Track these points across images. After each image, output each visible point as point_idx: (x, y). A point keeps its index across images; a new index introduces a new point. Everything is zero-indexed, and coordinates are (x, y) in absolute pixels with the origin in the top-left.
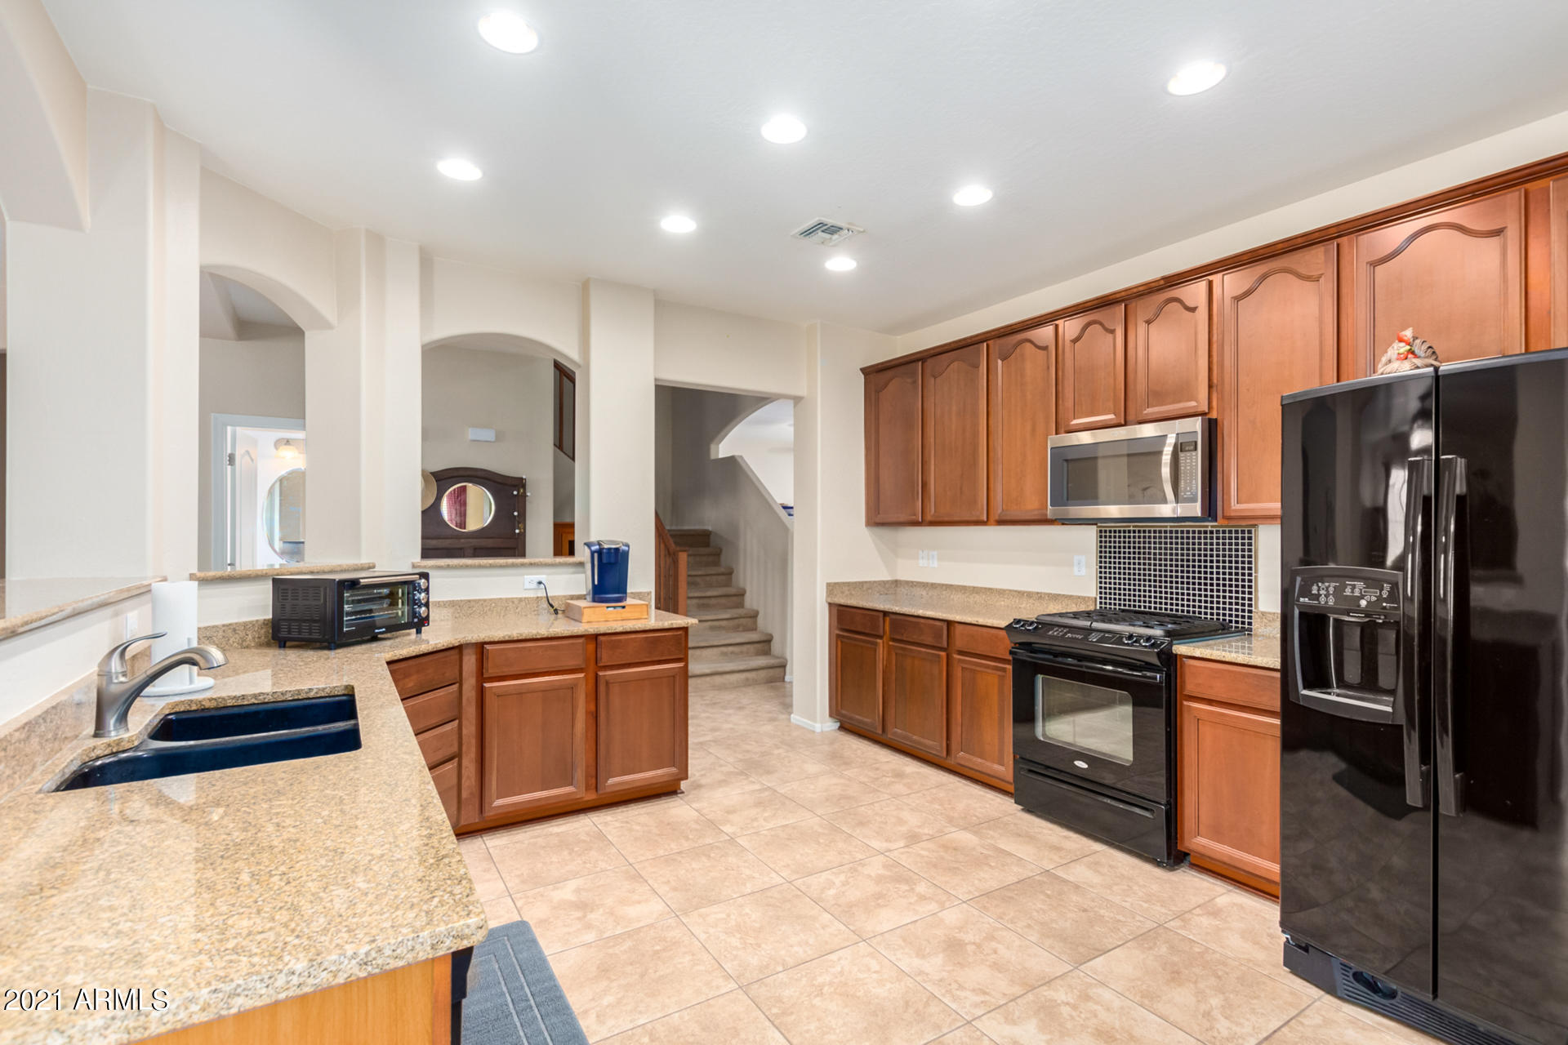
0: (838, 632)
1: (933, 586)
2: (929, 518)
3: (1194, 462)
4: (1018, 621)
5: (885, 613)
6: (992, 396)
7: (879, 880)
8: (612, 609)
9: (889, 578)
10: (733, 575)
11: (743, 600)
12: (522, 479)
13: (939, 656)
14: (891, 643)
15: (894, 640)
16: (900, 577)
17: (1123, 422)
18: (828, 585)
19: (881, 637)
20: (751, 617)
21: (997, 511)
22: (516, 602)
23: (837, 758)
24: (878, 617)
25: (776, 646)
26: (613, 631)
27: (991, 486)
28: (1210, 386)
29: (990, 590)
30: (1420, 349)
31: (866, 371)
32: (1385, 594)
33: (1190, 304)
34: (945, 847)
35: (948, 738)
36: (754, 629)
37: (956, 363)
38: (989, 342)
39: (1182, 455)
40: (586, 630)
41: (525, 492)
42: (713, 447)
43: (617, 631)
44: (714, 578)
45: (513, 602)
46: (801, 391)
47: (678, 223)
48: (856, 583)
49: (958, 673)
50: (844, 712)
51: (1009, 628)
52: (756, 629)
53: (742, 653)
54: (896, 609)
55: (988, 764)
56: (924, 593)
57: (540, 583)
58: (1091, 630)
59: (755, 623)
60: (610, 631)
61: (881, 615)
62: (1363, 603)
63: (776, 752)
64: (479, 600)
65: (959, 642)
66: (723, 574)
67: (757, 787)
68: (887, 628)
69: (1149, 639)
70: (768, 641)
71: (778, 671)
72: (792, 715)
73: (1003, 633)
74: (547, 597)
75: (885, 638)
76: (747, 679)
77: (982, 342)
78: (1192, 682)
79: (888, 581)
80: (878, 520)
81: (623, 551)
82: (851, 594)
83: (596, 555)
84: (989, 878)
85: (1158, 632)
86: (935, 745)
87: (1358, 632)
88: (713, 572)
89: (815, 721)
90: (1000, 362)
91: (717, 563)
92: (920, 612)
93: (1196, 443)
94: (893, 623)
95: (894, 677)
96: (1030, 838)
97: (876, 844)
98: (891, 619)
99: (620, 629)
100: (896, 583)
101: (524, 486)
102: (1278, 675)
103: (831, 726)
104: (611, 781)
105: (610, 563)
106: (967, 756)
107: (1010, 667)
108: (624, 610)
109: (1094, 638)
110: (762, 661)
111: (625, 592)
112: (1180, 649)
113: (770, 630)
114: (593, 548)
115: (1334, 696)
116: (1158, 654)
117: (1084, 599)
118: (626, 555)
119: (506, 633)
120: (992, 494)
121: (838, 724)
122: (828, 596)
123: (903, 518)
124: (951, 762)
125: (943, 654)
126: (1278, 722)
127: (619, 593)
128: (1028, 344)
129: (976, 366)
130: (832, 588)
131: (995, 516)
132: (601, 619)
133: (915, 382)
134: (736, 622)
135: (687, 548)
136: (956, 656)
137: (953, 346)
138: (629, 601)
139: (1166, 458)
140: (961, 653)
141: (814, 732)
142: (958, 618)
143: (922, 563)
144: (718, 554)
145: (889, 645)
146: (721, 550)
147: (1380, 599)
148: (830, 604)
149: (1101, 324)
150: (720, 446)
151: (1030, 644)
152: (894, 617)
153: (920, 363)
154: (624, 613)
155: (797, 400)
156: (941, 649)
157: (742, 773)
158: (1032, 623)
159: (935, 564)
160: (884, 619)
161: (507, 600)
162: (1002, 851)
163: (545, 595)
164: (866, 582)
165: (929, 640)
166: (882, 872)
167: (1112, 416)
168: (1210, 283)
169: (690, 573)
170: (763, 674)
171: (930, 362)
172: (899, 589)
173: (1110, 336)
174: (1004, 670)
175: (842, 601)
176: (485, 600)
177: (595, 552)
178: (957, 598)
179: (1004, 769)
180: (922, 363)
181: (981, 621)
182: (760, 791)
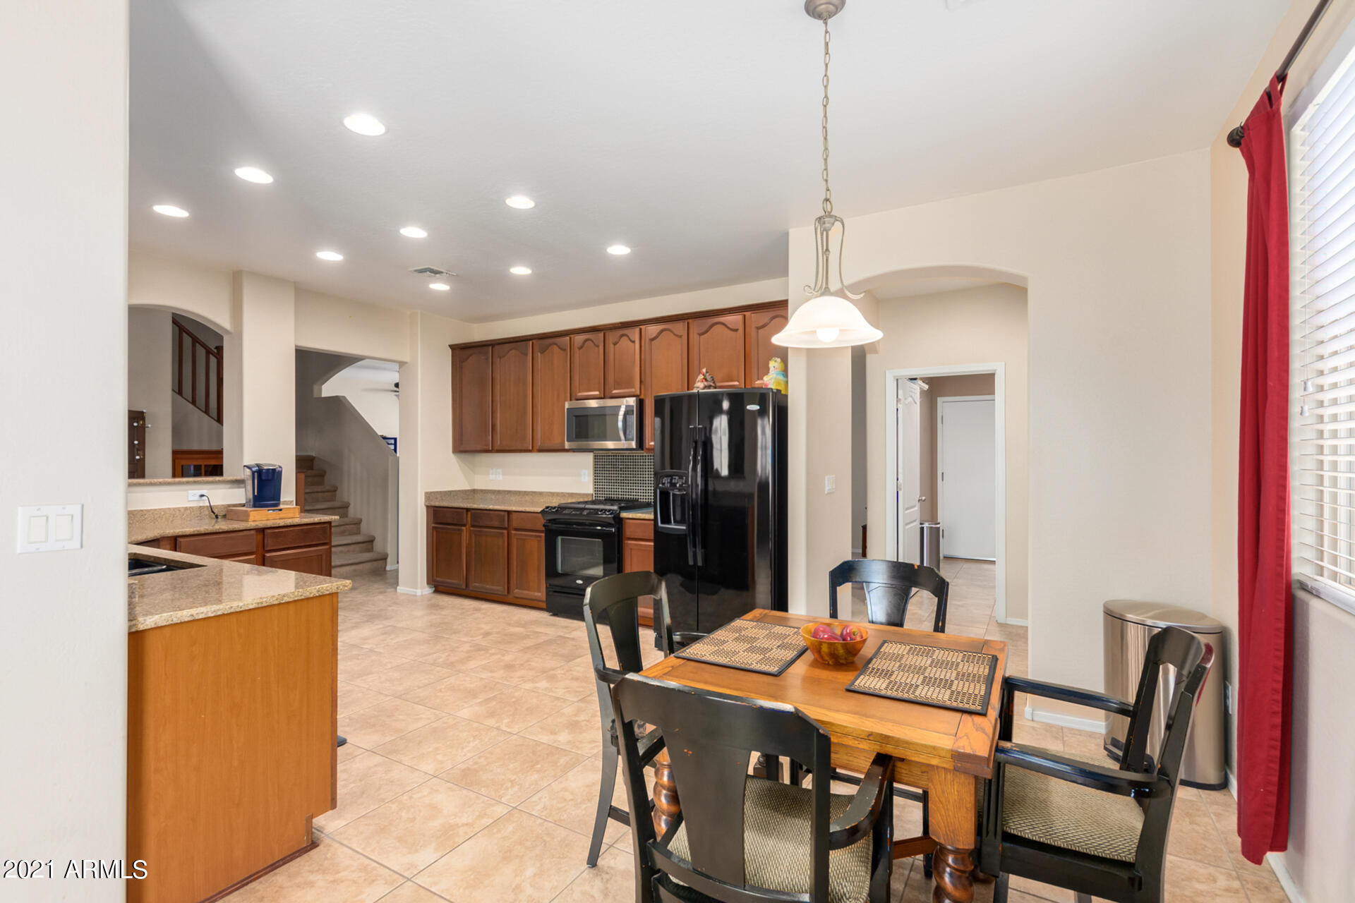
0: (433, 525)
1: (499, 492)
2: (496, 448)
3: (633, 419)
4: (547, 508)
5: (468, 510)
6: (535, 374)
7: (468, 652)
8: (271, 511)
9: (468, 488)
10: (337, 492)
11: (347, 511)
12: (143, 413)
13: (503, 533)
14: (472, 529)
15: (473, 526)
16: (476, 487)
17: (603, 396)
18: (426, 493)
19: (464, 525)
20: (355, 524)
21: (538, 444)
22: (182, 510)
23: (433, 607)
24: (463, 512)
25: (378, 545)
26: (277, 525)
27: (535, 428)
28: (641, 382)
29: (535, 493)
30: (708, 378)
31: (454, 348)
32: (684, 481)
33: (633, 340)
34: (506, 635)
35: (509, 583)
36: (358, 533)
37: (513, 351)
38: (534, 341)
39: (628, 416)
40: (256, 525)
41: (144, 423)
42: (316, 388)
43: (280, 525)
44: (320, 494)
45: (179, 511)
46: (406, 358)
47: (330, 256)
48: (446, 492)
49: (514, 542)
50: (438, 579)
51: (543, 512)
52: (359, 533)
53: (348, 551)
54: (475, 506)
55: (532, 593)
56: (493, 497)
57: (202, 496)
58: (585, 509)
59: (359, 528)
60: (275, 525)
61: (465, 511)
62: (678, 485)
63: (390, 608)
64: (150, 510)
65: (515, 523)
66: (328, 491)
67: (381, 626)
68: (469, 519)
69: (609, 511)
70: (371, 541)
71: (381, 563)
72: (398, 588)
73: (540, 515)
74: (209, 506)
75: (467, 526)
76: (355, 571)
77: (530, 340)
78: (629, 531)
79: (468, 490)
80: (462, 449)
81: (279, 471)
82: (442, 499)
83: (256, 474)
84: (529, 643)
85: (615, 508)
86: (499, 588)
87: (679, 498)
88: (319, 490)
89: (416, 588)
90: (539, 354)
91: (321, 483)
92: (491, 507)
93: (633, 411)
94: (472, 515)
95: (474, 550)
96: (553, 625)
97: (465, 639)
98: (472, 514)
99: (282, 524)
100: (474, 491)
101: (143, 419)
102: (652, 522)
103: (428, 591)
105: (267, 480)
106: (520, 591)
107: (543, 535)
108: (280, 512)
109: (585, 513)
110: (367, 556)
111: (279, 499)
112: (624, 515)
113: (372, 533)
114: (254, 469)
115: (673, 526)
116: (613, 517)
117: (587, 495)
118: (280, 473)
119: (195, 529)
120: (535, 434)
121: (434, 589)
122: (426, 501)
123: (479, 447)
124: (510, 599)
125: (505, 532)
126: (652, 544)
127: (274, 501)
128: (555, 346)
129: (526, 355)
130: (429, 495)
131: (536, 447)
132: (262, 518)
133: (487, 359)
134: (342, 528)
135: (305, 470)
136: (513, 532)
137: (512, 340)
138: (281, 506)
139: (621, 417)
140: (516, 529)
141: (416, 596)
142: (514, 509)
143: (492, 477)
144: (322, 475)
145: (470, 530)
146: (325, 472)
147: (683, 483)
148: (427, 507)
149: (592, 341)
150: (323, 386)
151: (554, 520)
152: (473, 511)
153: (490, 347)
154: (282, 514)
155: (402, 364)
156: (505, 529)
157: (367, 621)
158: (555, 508)
159: (501, 477)
160: (467, 514)
161: (174, 509)
162: (537, 632)
163: (208, 504)
164: (453, 491)
165: (496, 524)
166: (469, 649)
167: (597, 393)
168: (641, 330)
169: (307, 491)
170: (368, 566)
171: (497, 347)
172: (476, 496)
173: (596, 348)
174: (540, 537)
175: (437, 504)
176: (155, 510)
177: (255, 472)
178: (513, 498)
179: (541, 594)
180: (492, 348)
181: (528, 509)
182: (383, 628)
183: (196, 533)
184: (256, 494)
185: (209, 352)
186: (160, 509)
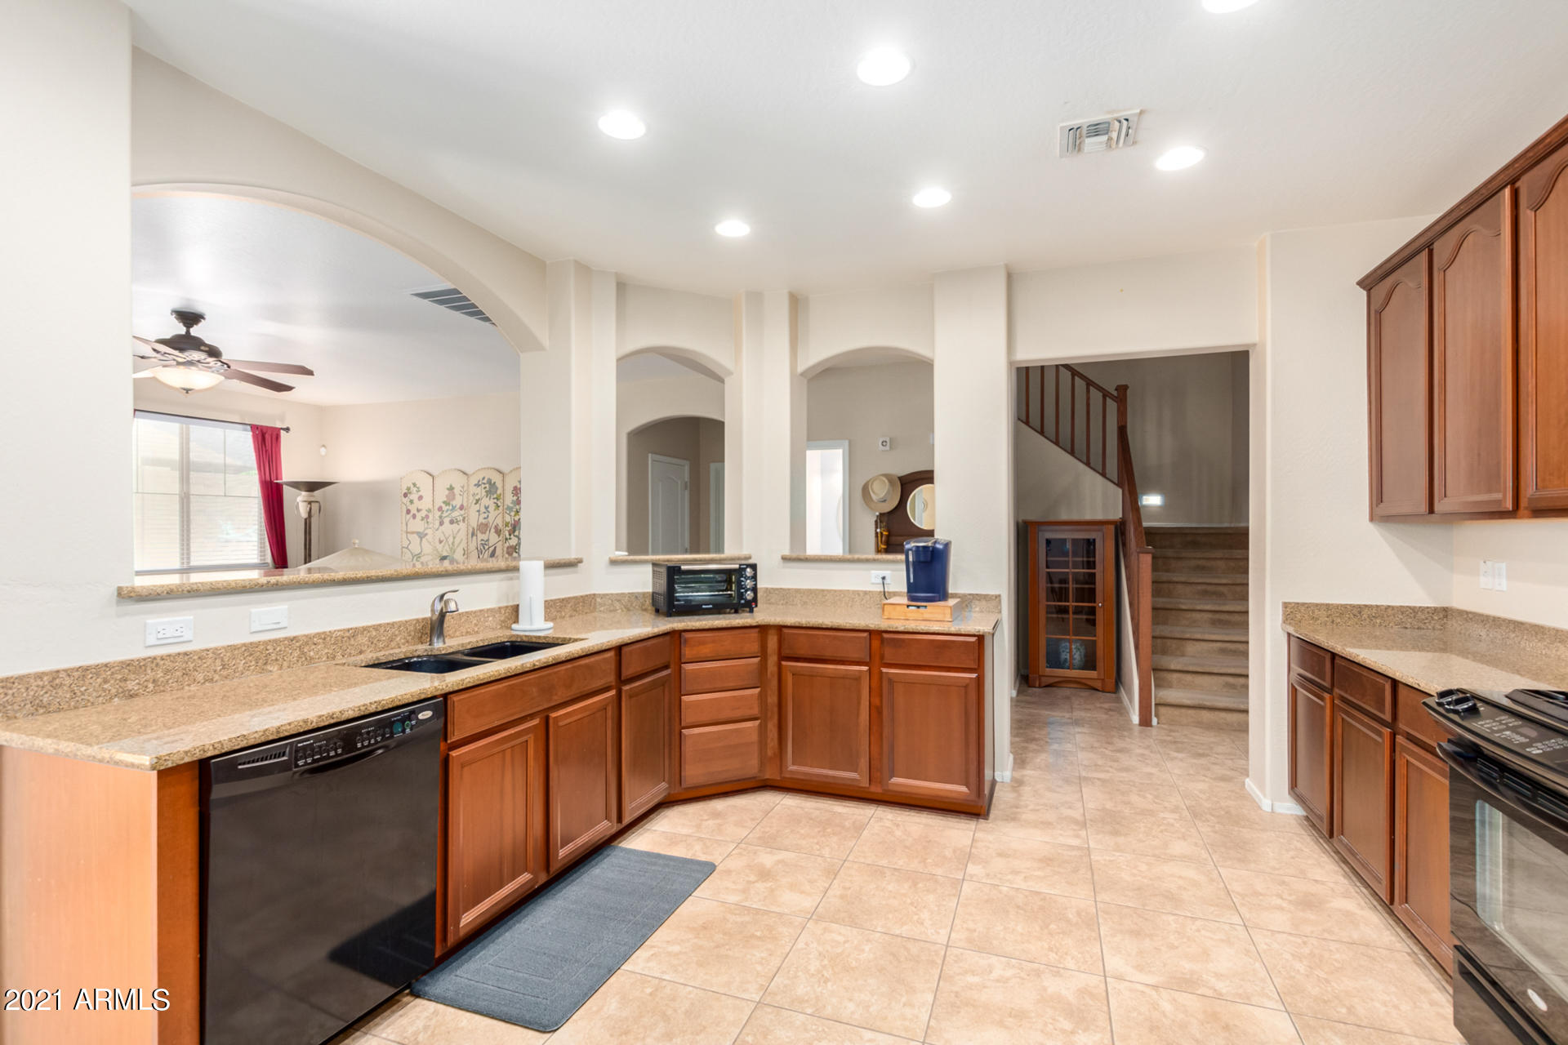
0: (1294, 674)
1: (1497, 622)
2: (1438, 506)
5: (1333, 656)
6: (1521, 280)
13: (1382, 735)
15: (1339, 697)
16: (1454, 603)
18: (1285, 605)
19: (1328, 691)
22: (862, 594)
26: (894, 630)
35: (1393, 875)
37: (1470, 237)
40: (867, 626)
45: (859, 595)
49: (1402, 769)
57: (884, 578)
60: (891, 629)
64: (831, 590)
65: (1404, 717)
68: (1335, 678)
72: (1248, 779)
74: (884, 592)
75: (1332, 694)
77: (1506, 185)
80: (1390, 513)
89: (1264, 796)
90: (1531, 215)
98: (1337, 667)
99: (901, 629)
104: (895, 780)
105: (922, 562)
114: (908, 546)
119: (797, 620)
120: (1522, 462)
121: (1302, 810)
122: (1285, 621)
123: (1407, 507)
125: (1387, 731)
127: (938, 593)
130: (1292, 610)
131: (1524, 503)
133: (1420, 285)
136: (1401, 740)
140: (1405, 734)
141: (1260, 808)
143: (1486, 581)
145: (1335, 704)
148: (1289, 633)
152: (1339, 661)
153: (1426, 252)
156: (1386, 723)
159: (1503, 585)
160: (1332, 666)
161: (854, 592)
163: (882, 590)
165: (1372, 704)
171: (1438, 247)
176: (835, 591)
180: (1429, 253)
183: (797, 625)
184: (912, 581)
185: (1106, 394)
186: (841, 591)
